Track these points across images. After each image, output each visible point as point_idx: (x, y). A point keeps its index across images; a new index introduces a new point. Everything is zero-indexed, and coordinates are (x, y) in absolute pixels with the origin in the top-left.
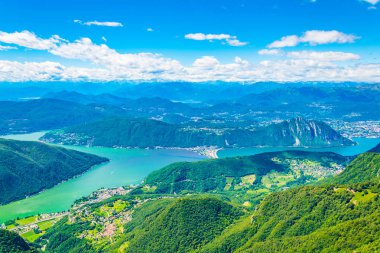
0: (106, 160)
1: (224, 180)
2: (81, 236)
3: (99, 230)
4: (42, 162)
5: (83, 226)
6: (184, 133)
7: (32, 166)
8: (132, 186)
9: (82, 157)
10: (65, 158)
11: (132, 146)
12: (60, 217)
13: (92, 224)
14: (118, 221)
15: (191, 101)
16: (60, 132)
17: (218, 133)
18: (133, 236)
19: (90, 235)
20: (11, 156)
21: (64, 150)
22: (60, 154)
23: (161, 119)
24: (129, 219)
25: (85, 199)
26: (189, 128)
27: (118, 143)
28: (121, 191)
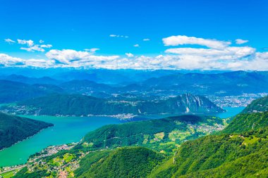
0: (51, 125)
1: (142, 136)
3: (54, 176)
5: (41, 174)
6: (108, 105)
8: (73, 143)
9: (33, 123)
10: (19, 124)
11: (70, 114)
12: (19, 169)
13: (48, 172)
14: (68, 169)
15: (109, 83)
17: (133, 104)
21: (19, 118)
22: (16, 121)
23: (90, 95)
24: (78, 167)
25: (38, 154)
26: (112, 101)
27: (59, 113)
28: (65, 147)
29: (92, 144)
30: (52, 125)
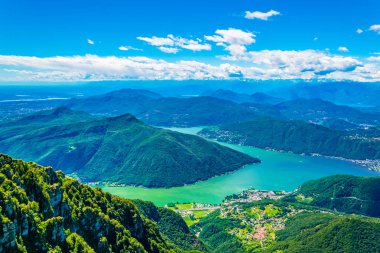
0: (257, 161)
2: (231, 232)
3: (250, 231)
4: (200, 155)
5: (234, 223)
6: (350, 142)
7: (191, 157)
8: (283, 192)
9: (232, 154)
10: (219, 153)
11: (286, 150)
12: (212, 210)
13: (243, 223)
14: (270, 226)
15: (359, 105)
16: (215, 129)
18: (287, 246)
19: (240, 234)
20: (175, 146)
21: (219, 146)
22: (215, 150)
23: (320, 123)
24: (282, 227)
25: (235, 197)
26: (357, 137)
27: (270, 145)
28: (272, 196)
29: (310, 199)
30: (259, 161)
